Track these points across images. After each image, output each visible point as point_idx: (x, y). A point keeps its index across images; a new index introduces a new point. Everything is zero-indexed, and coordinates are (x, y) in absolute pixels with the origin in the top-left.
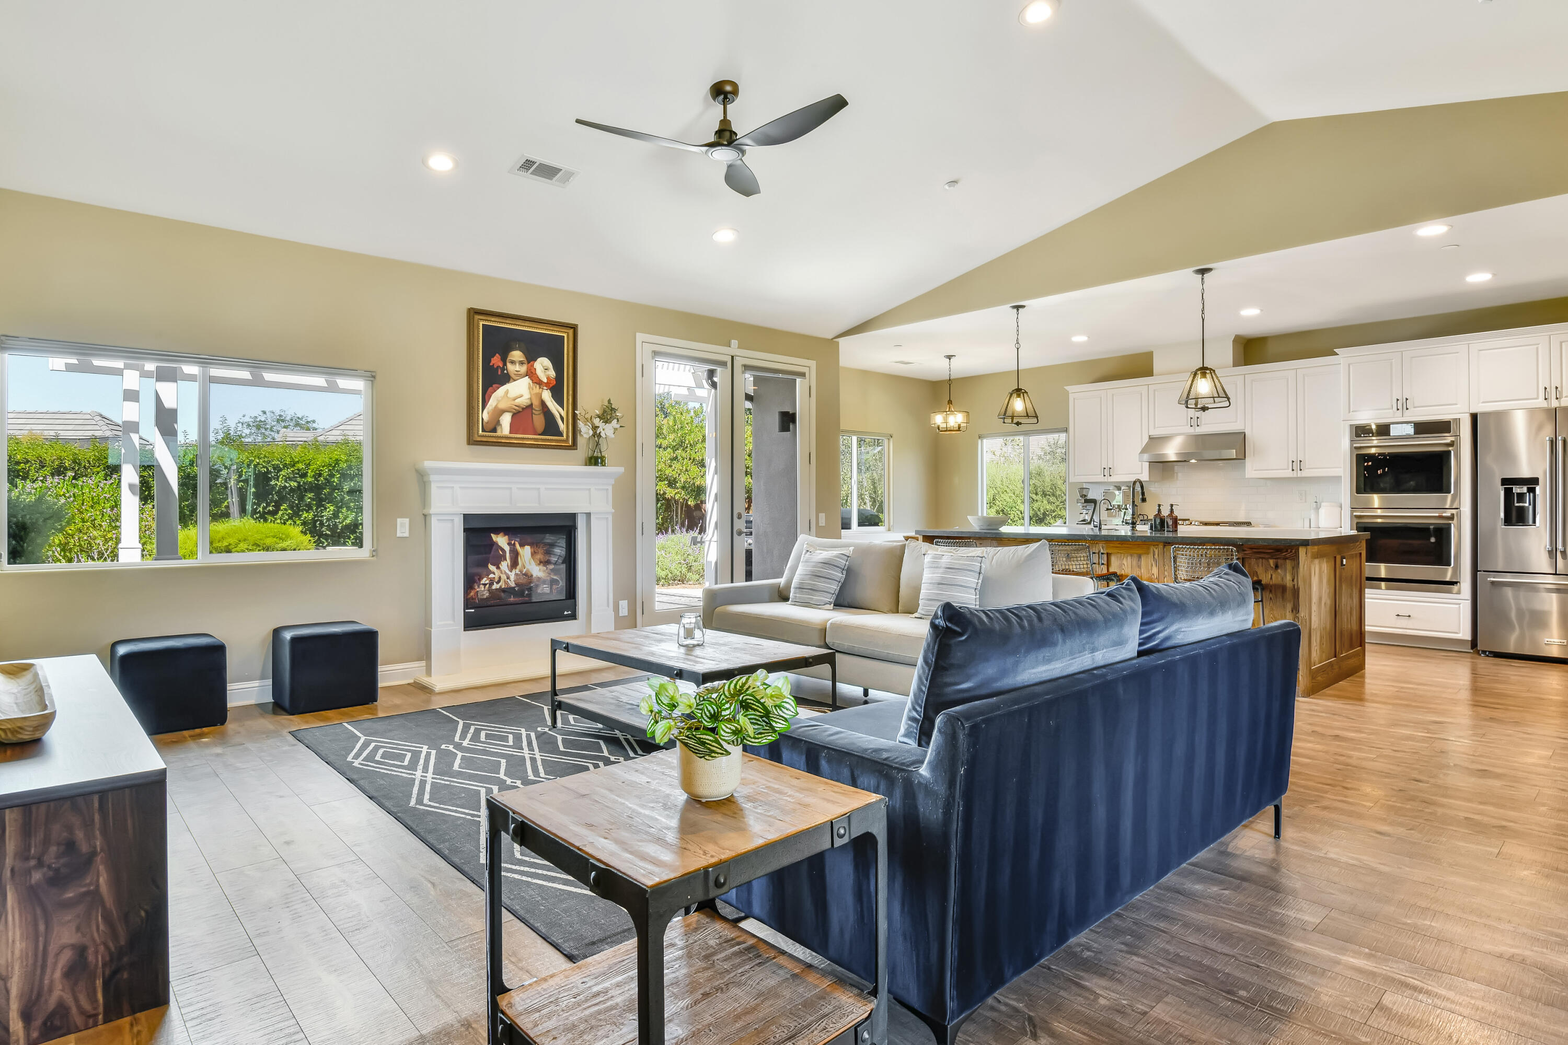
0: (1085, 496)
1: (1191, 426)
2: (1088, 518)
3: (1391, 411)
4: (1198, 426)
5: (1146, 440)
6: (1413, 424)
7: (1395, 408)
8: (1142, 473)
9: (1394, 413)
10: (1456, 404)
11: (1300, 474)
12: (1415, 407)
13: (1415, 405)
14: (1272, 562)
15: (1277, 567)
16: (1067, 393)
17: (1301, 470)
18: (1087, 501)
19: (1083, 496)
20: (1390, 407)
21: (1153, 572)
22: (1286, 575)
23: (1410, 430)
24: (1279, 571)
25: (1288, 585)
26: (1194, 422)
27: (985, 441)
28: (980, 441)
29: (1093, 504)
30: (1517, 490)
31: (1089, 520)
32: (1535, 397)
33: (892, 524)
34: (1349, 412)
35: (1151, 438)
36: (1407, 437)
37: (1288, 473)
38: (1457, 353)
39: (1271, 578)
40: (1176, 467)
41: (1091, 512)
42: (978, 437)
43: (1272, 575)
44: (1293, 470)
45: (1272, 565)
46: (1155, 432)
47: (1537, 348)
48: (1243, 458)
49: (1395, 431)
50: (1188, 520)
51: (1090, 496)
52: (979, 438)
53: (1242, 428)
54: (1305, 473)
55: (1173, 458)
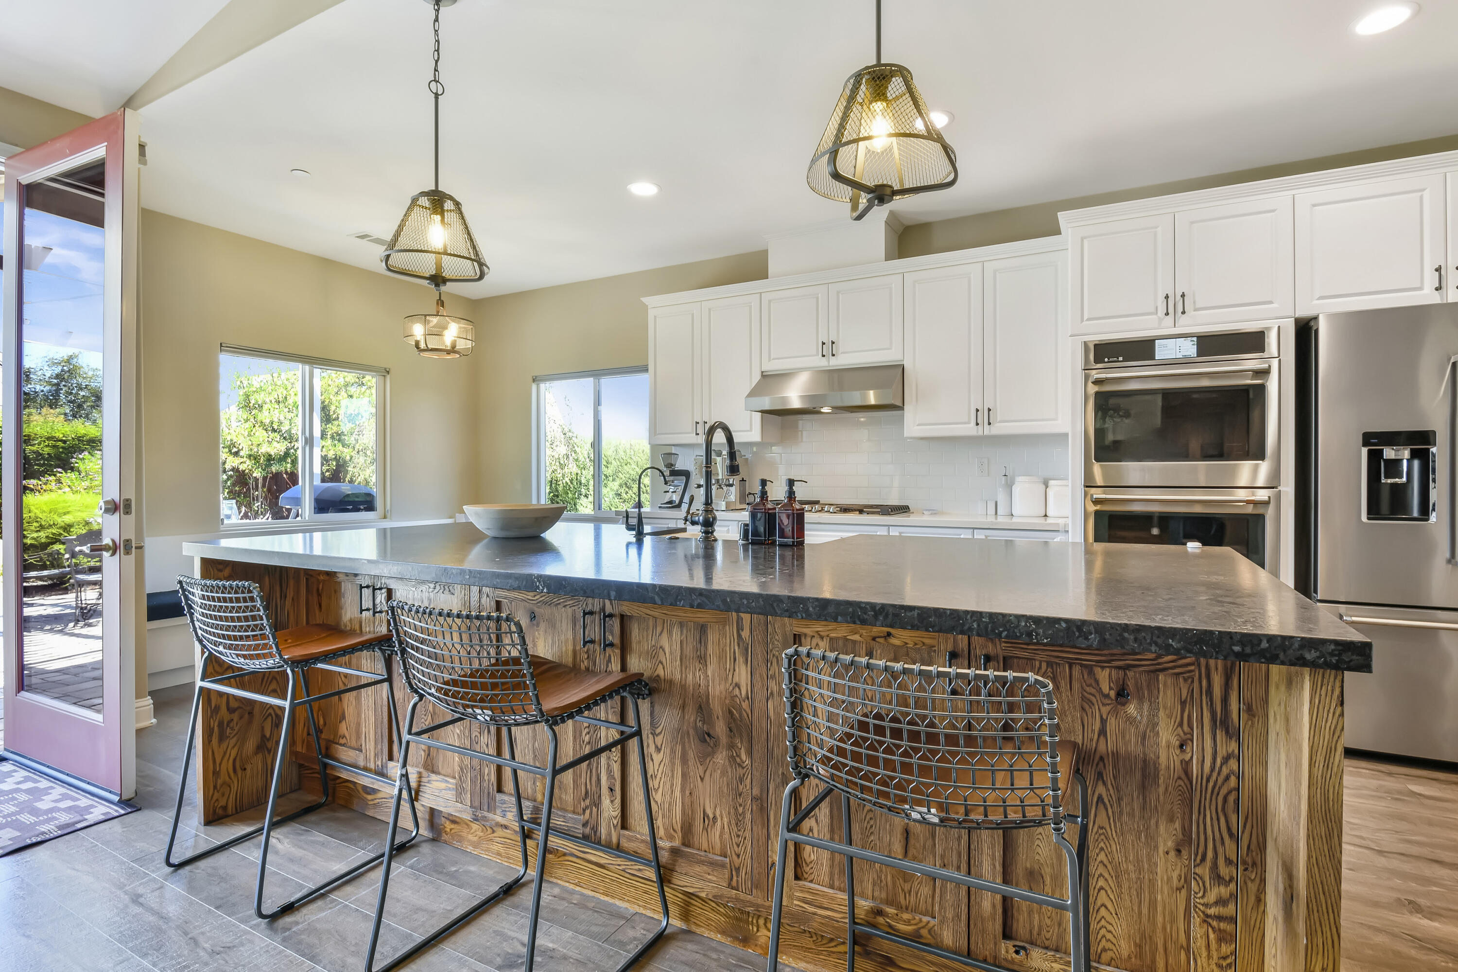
0: (672, 465)
1: (823, 356)
2: (676, 498)
3: (1154, 316)
4: (833, 355)
5: (757, 377)
6: (1195, 339)
7: (1162, 310)
8: (751, 430)
9: (1160, 320)
10: (1271, 302)
11: (987, 431)
12: (1195, 310)
13: (1197, 306)
14: (1105, 677)
15: (1122, 695)
16: (645, 308)
17: (989, 424)
18: (675, 473)
19: (670, 465)
20: (1153, 310)
21: (736, 679)
22: (1153, 725)
23: (1189, 348)
24: (1132, 709)
25: (1163, 760)
26: (827, 350)
27: (542, 386)
28: (534, 387)
29: (684, 478)
30: (1389, 453)
31: (677, 502)
32: (1419, 285)
33: (388, 507)
34: (1082, 321)
35: (764, 376)
36: (1185, 362)
37: (970, 429)
38: (1273, 211)
39: (1103, 732)
40: (800, 422)
41: (680, 490)
42: (532, 380)
43: (1103, 722)
44: (977, 424)
45: (1105, 689)
46: (771, 366)
47: (1421, 198)
48: (902, 405)
49: (1164, 351)
50: (817, 502)
51: (679, 466)
52: (534, 380)
53: (901, 358)
54: (998, 429)
55: (796, 403)
